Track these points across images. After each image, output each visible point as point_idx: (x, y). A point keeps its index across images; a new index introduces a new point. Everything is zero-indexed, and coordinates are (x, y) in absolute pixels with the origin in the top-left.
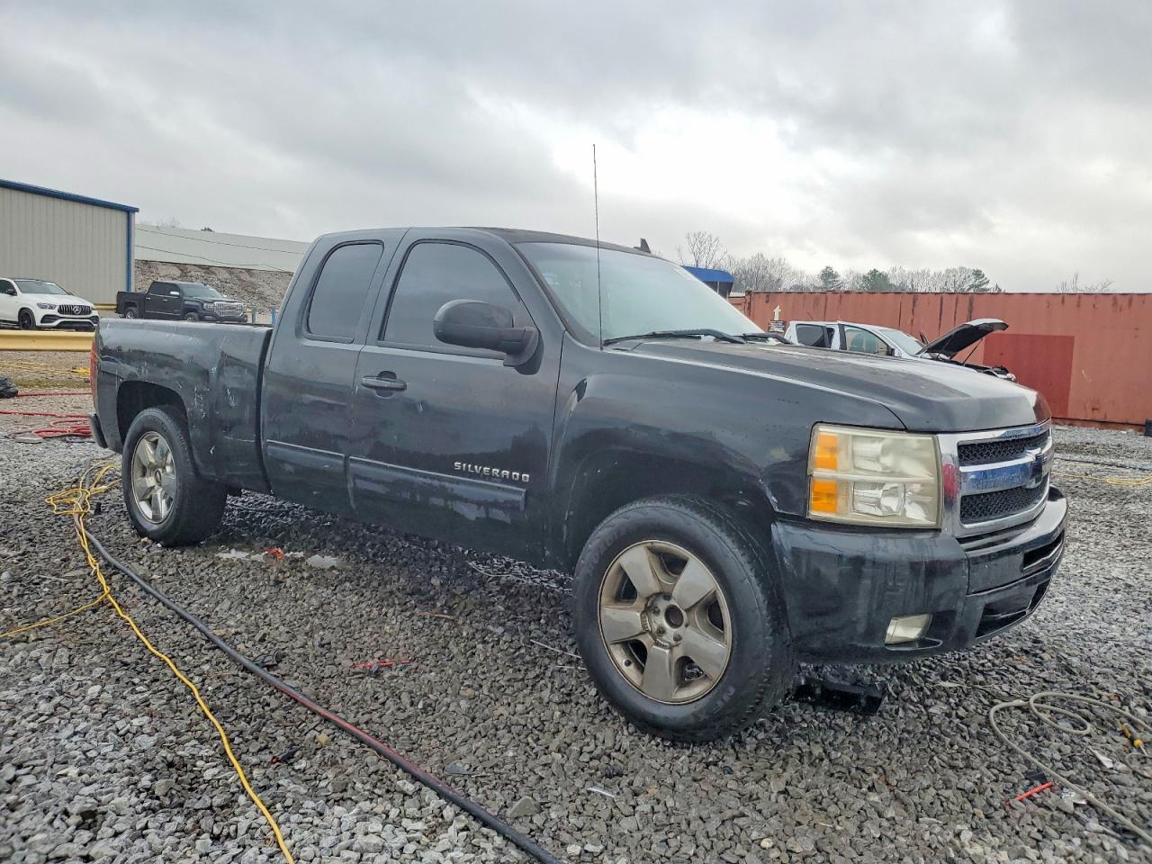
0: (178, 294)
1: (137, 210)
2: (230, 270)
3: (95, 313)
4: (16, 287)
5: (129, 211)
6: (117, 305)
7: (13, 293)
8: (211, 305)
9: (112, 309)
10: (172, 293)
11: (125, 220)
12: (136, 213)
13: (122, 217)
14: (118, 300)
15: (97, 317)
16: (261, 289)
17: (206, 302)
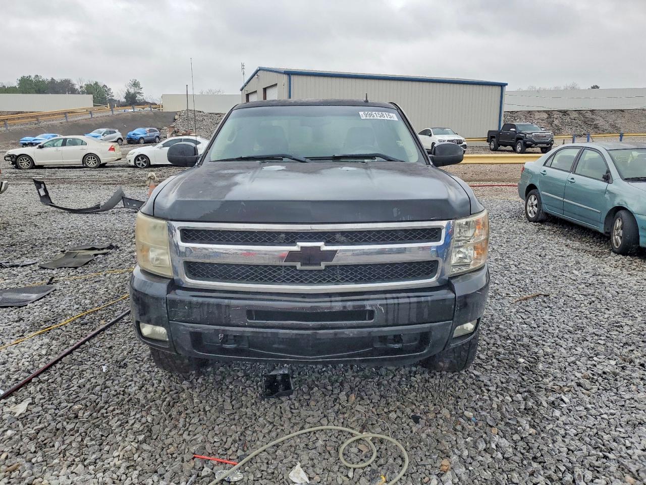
0: (514, 130)
1: (507, 84)
2: (579, 112)
3: (464, 143)
4: (432, 132)
5: (502, 86)
6: (488, 138)
7: (430, 135)
8: (531, 136)
9: (485, 140)
10: (511, 130)
11: (500, 92)
12: (506, 86)
13: (498, 89)
14: (488, 135)
15: (466, 145)
16: (597, 122)
17: (528, 134)
